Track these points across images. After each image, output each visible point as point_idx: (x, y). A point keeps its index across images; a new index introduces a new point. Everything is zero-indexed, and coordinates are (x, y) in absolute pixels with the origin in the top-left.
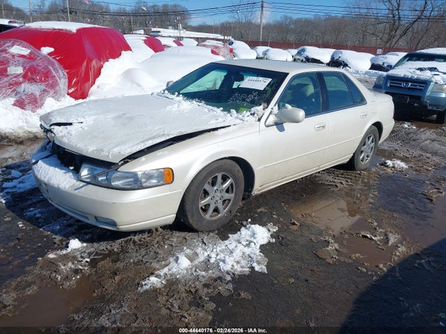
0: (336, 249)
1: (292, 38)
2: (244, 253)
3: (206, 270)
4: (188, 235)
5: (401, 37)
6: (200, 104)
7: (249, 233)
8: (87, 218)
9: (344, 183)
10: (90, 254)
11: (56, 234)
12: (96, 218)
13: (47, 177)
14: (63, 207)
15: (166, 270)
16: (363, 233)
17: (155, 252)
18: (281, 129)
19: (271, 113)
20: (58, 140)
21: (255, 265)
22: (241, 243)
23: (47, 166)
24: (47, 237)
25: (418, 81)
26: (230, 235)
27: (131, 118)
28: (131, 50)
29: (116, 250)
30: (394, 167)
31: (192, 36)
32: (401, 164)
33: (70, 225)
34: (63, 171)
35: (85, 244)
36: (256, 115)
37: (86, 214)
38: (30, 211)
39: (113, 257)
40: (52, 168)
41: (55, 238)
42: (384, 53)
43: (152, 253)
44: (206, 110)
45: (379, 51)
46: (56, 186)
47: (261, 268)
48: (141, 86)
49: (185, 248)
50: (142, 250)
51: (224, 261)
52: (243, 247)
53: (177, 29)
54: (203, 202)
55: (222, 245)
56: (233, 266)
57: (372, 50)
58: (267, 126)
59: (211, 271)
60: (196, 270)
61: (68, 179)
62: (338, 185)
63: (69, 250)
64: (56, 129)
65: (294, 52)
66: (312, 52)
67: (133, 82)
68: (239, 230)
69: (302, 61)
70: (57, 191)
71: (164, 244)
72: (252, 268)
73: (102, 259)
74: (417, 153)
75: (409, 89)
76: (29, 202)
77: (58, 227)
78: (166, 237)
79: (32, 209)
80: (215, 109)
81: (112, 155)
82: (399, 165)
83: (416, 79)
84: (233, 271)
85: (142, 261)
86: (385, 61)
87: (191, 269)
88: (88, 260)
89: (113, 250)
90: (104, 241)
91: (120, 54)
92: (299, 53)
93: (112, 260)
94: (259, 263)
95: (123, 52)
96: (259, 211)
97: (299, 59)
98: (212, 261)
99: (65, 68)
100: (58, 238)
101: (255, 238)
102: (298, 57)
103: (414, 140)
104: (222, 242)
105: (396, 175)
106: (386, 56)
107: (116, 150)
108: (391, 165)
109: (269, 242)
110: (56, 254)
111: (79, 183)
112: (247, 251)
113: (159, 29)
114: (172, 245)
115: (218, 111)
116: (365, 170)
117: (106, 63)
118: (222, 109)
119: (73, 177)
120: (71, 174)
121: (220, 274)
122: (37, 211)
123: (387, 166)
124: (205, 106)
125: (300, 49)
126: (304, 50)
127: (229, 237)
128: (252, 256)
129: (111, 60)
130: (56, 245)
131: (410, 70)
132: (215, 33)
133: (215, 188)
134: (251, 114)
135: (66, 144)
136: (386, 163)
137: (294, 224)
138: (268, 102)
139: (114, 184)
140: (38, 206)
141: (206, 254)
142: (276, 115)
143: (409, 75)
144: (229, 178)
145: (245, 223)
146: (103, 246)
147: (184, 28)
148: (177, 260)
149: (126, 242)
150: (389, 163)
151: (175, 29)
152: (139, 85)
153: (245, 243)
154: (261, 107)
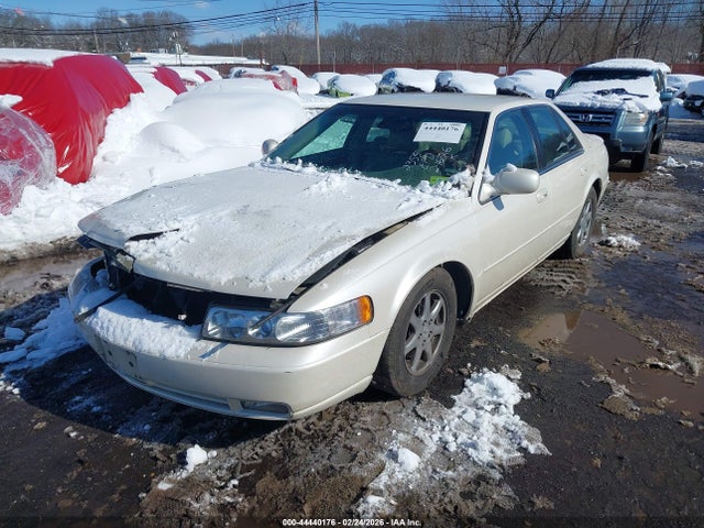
0: (626, 394)
1: (358, 57)
2: (496, 426)
3: (452, 466)
4: (386, 406)
5: (524, 47)
6: (356, 176)
7: (483, 387)
8: (226, 406)
9: (568, 280)
10: (232, 472)
11: (149, 440)
12: (243, 403)
13: (131, 339)
14: (161, 390)
15: (384, 477)
16: (649, 361)
17: (345, 446)
18: (500, 206)
19: (483, 180)
20: (144, 268)
21: (525, 443)
22: (482, 408)
23: (123, 318)
24: (132, 448)
25: (602, 111)
26: (455, 397)
27: (264, 214)
28: (143, 91)
29: (274, 454)
30: (620, 246)
31: (200, 63)
32: (629, 241)
33: (165, 420)
34: (161, 324)
35: (214, 453)
36: (463, 186)
37: (225, 399)
38: (77, 403)
39: (276, 468)
40: (135, 321)
41: (152, 449)
42: (510, 72)
43: (340, 450)
44: (374, 186)
45: (503, 69)
46: (158, 355)
47: (538, 448)
48: (178, 152)
49: (394, 431)
50: (321, 446)
51: (474, 446)
52: (488, 414)
53: (174, 52)
54: (409, 346)
55: (452, 417)
56: (492, 452)
57: (490, 68)
58: (482, 203)
59: (461, 468)
60: (434, 471)
61: (178, 338)
62: (563, 285)
63: (190, 468)
64: (133, 247)
65: (379, 77)
66: (406, 76)
67: (163, 145)
68: (464, 386)
69: (393, 91)
70: (161, 364)
71: (353, 429)
72: (524, 450)
73: (258, 477)
74: (639, 220)
75: (591, 123)
76: (65, 385)
77: (147, 427)
78: (352, 416)
79: (78, 398)
80: (387, 182)
81: (272, 285)
82: (627, 242)
83: (600, 108)
84: (497, 461)
85: (332, 467)
86: (516, 84)
87: (425, 469)
88: (235, 482)
89: (269, 455)
90: (245, 440)
91: (129, 100)
92: (385, 80)
93: (276, 475)
94: (531, 440)
95: (132, 96)
96: (472, 345)
97: (385, 89)
98: (453, 447)
99: (48, 129)
100: (157, 448)
101: (499, 397)
102: (384, 86)
103: (621, 201)
104: (449, 411)
105: (633, 259)
106: (514, 76)
107: (275, 275)
108: (617, 244)
109: (523, 399)
110: (170, 481)
111: (203, 343)
112: (500, 420)
113: (142, 54)
114: (368, 430)
115: (395, 186)
116: (583, 256)
117: (111, 117)
118: (399, 181)
119: (187, 333)
120: (180, 328)
121: (478, 471)
122: (89, 401)
123: (610, 246)
124: (367, 179)
125: (386, 72)
126: (393, 75)
127: (455, 401)
128: (512, 428)
129: (117, 111)
130: (160, 463)
131: (587, 95)
132: (239, 55)
133: (423, 318)
134: (453, 186)
135: (164, 273)
136: (607, 241)
137: (540, 361)
138: (475, 162)
139: (281, 337)
140: (86, 390)
141: (436, 437)
142: (491, 183)
143: (589, 103)
144: (438, 299)
145: (465, 371)
146: (246, 451)
147: (185, 50)
148: (394, 456)
149: (283, 435)
150: (613, 240)
151: (170, 52)
152: (173, 150)
153: (489, 408)
154: (467, 172)
